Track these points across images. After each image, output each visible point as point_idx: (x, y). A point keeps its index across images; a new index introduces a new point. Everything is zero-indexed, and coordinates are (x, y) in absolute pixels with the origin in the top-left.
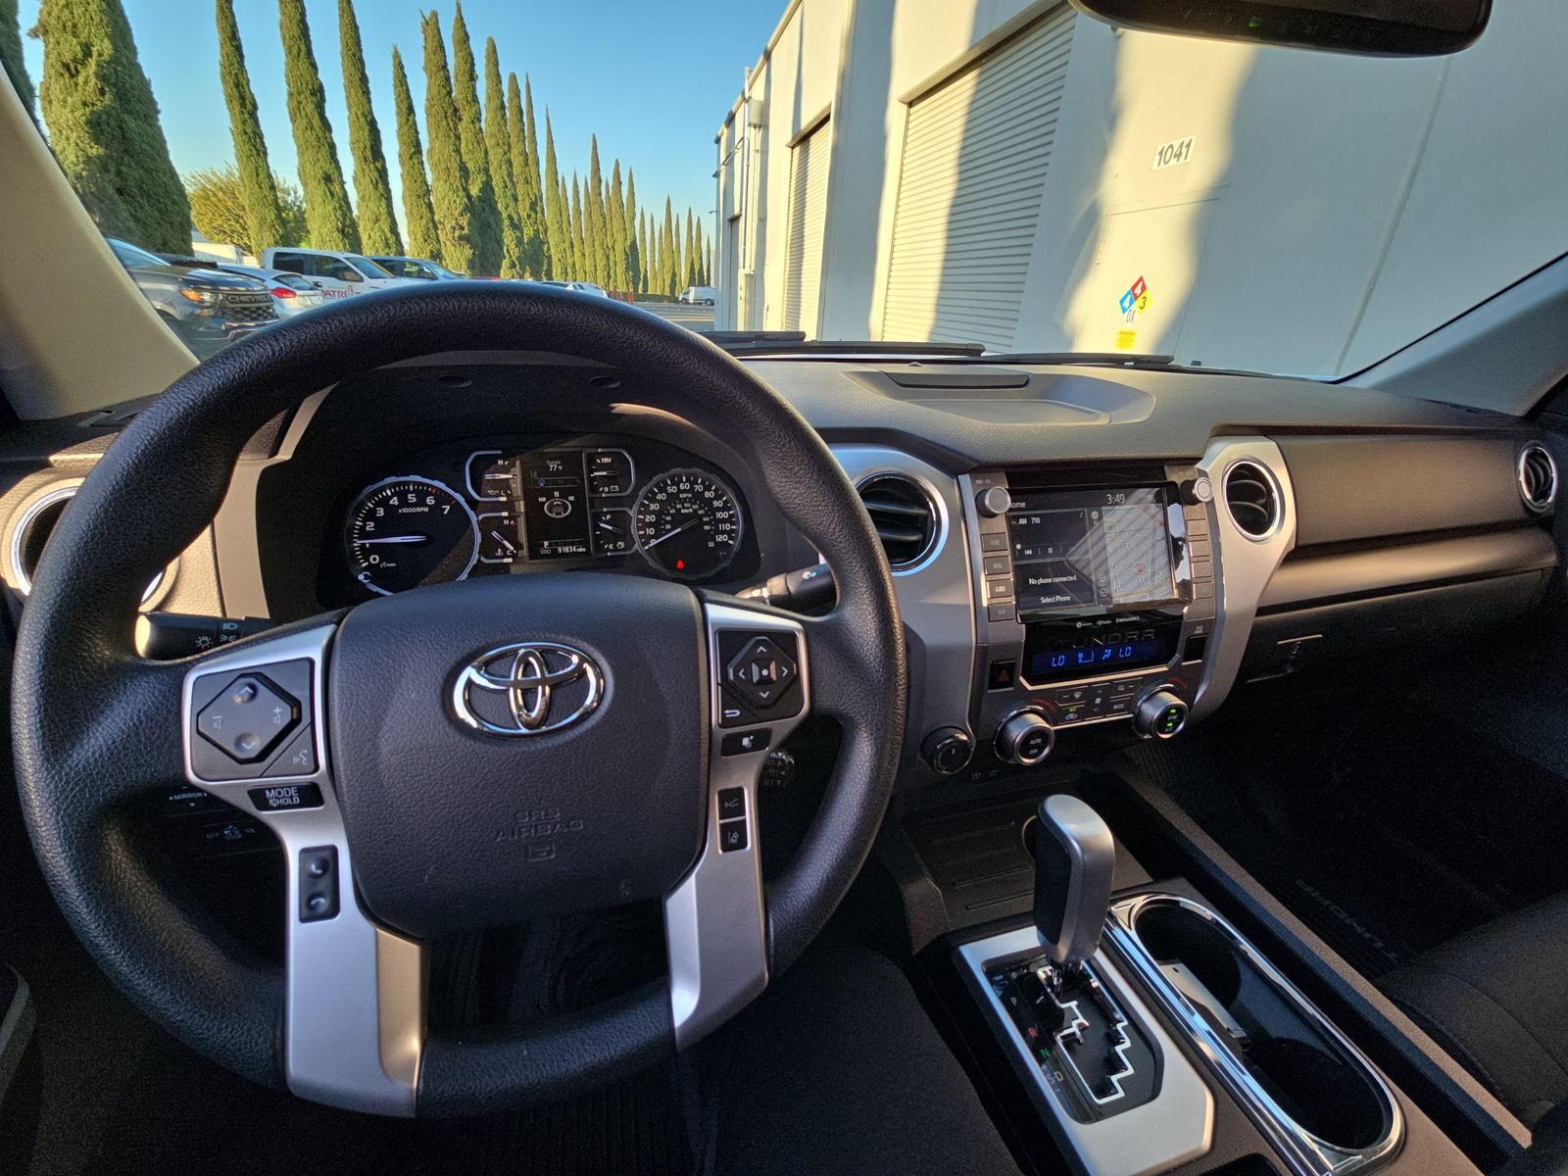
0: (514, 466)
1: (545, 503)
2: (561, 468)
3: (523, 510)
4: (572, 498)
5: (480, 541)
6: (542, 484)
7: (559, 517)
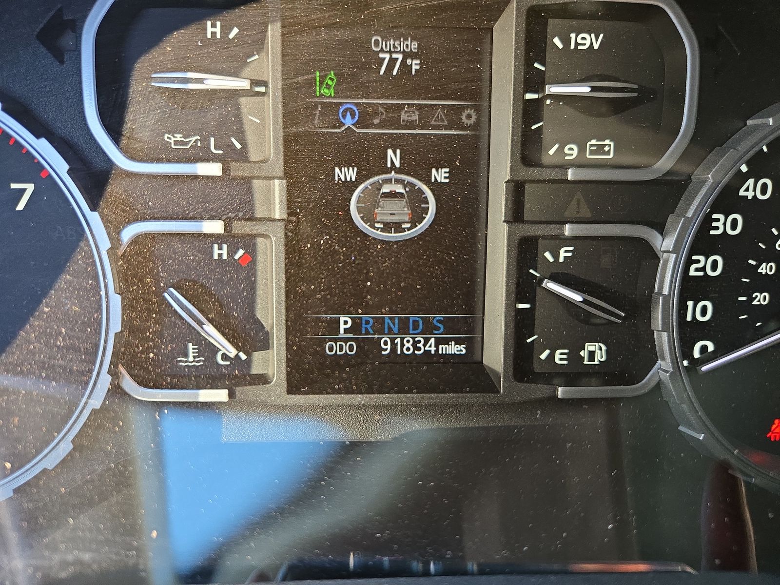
0: (259, 44)
1: (351, 186)
2: (415, 65)
3: (279, 211)
4: (440, 175)
5: (116, 326)
6: (349, 122)
7: (393, 236)
